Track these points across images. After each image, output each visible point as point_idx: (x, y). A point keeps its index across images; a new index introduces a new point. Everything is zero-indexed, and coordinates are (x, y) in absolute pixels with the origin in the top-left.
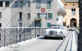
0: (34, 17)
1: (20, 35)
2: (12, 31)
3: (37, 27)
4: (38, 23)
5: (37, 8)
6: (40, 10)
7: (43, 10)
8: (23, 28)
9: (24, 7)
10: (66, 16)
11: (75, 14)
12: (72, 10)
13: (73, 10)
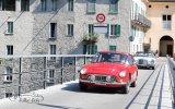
5: (88, 13)
6: (94, 17)
7: (101, 18)
9: (60, 12)
12: (164, 18)
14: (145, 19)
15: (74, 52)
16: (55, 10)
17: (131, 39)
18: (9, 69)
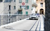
1: (10, 19)
2: (5, 17)
3: (20, 14)
4: (20, 12)
8: (11, 15)
11: (42, 6)
15: (16, 13)
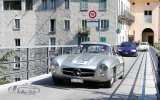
0: (76, 27)
5: (82, 11)
8: (57, 46)
9: (58, 10)
10: (134, 25)
13: (148, 13)
14: (130, 15)
16: (54, 8)
17: (118, 31)
18: (18, 58)
